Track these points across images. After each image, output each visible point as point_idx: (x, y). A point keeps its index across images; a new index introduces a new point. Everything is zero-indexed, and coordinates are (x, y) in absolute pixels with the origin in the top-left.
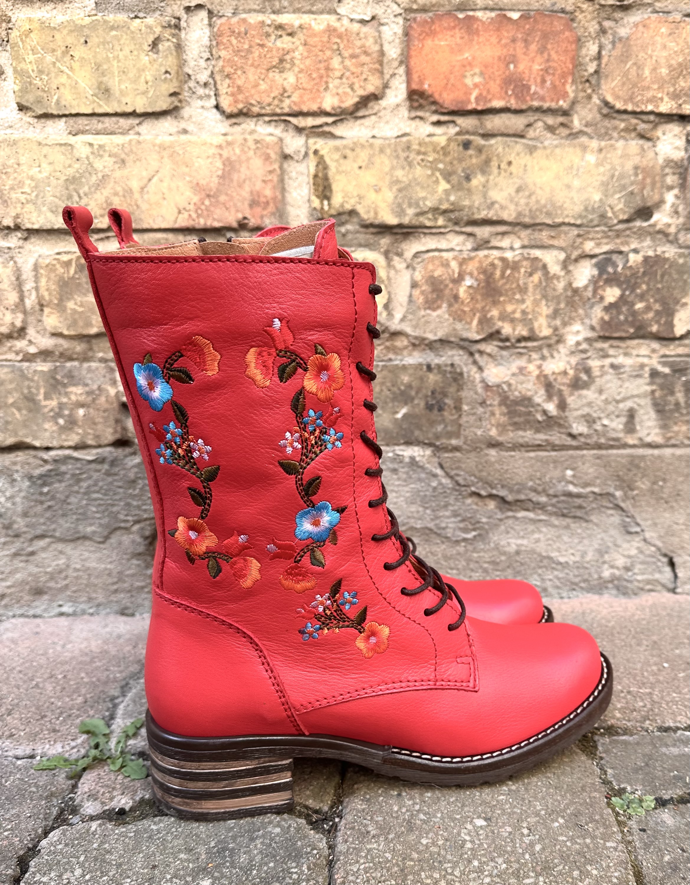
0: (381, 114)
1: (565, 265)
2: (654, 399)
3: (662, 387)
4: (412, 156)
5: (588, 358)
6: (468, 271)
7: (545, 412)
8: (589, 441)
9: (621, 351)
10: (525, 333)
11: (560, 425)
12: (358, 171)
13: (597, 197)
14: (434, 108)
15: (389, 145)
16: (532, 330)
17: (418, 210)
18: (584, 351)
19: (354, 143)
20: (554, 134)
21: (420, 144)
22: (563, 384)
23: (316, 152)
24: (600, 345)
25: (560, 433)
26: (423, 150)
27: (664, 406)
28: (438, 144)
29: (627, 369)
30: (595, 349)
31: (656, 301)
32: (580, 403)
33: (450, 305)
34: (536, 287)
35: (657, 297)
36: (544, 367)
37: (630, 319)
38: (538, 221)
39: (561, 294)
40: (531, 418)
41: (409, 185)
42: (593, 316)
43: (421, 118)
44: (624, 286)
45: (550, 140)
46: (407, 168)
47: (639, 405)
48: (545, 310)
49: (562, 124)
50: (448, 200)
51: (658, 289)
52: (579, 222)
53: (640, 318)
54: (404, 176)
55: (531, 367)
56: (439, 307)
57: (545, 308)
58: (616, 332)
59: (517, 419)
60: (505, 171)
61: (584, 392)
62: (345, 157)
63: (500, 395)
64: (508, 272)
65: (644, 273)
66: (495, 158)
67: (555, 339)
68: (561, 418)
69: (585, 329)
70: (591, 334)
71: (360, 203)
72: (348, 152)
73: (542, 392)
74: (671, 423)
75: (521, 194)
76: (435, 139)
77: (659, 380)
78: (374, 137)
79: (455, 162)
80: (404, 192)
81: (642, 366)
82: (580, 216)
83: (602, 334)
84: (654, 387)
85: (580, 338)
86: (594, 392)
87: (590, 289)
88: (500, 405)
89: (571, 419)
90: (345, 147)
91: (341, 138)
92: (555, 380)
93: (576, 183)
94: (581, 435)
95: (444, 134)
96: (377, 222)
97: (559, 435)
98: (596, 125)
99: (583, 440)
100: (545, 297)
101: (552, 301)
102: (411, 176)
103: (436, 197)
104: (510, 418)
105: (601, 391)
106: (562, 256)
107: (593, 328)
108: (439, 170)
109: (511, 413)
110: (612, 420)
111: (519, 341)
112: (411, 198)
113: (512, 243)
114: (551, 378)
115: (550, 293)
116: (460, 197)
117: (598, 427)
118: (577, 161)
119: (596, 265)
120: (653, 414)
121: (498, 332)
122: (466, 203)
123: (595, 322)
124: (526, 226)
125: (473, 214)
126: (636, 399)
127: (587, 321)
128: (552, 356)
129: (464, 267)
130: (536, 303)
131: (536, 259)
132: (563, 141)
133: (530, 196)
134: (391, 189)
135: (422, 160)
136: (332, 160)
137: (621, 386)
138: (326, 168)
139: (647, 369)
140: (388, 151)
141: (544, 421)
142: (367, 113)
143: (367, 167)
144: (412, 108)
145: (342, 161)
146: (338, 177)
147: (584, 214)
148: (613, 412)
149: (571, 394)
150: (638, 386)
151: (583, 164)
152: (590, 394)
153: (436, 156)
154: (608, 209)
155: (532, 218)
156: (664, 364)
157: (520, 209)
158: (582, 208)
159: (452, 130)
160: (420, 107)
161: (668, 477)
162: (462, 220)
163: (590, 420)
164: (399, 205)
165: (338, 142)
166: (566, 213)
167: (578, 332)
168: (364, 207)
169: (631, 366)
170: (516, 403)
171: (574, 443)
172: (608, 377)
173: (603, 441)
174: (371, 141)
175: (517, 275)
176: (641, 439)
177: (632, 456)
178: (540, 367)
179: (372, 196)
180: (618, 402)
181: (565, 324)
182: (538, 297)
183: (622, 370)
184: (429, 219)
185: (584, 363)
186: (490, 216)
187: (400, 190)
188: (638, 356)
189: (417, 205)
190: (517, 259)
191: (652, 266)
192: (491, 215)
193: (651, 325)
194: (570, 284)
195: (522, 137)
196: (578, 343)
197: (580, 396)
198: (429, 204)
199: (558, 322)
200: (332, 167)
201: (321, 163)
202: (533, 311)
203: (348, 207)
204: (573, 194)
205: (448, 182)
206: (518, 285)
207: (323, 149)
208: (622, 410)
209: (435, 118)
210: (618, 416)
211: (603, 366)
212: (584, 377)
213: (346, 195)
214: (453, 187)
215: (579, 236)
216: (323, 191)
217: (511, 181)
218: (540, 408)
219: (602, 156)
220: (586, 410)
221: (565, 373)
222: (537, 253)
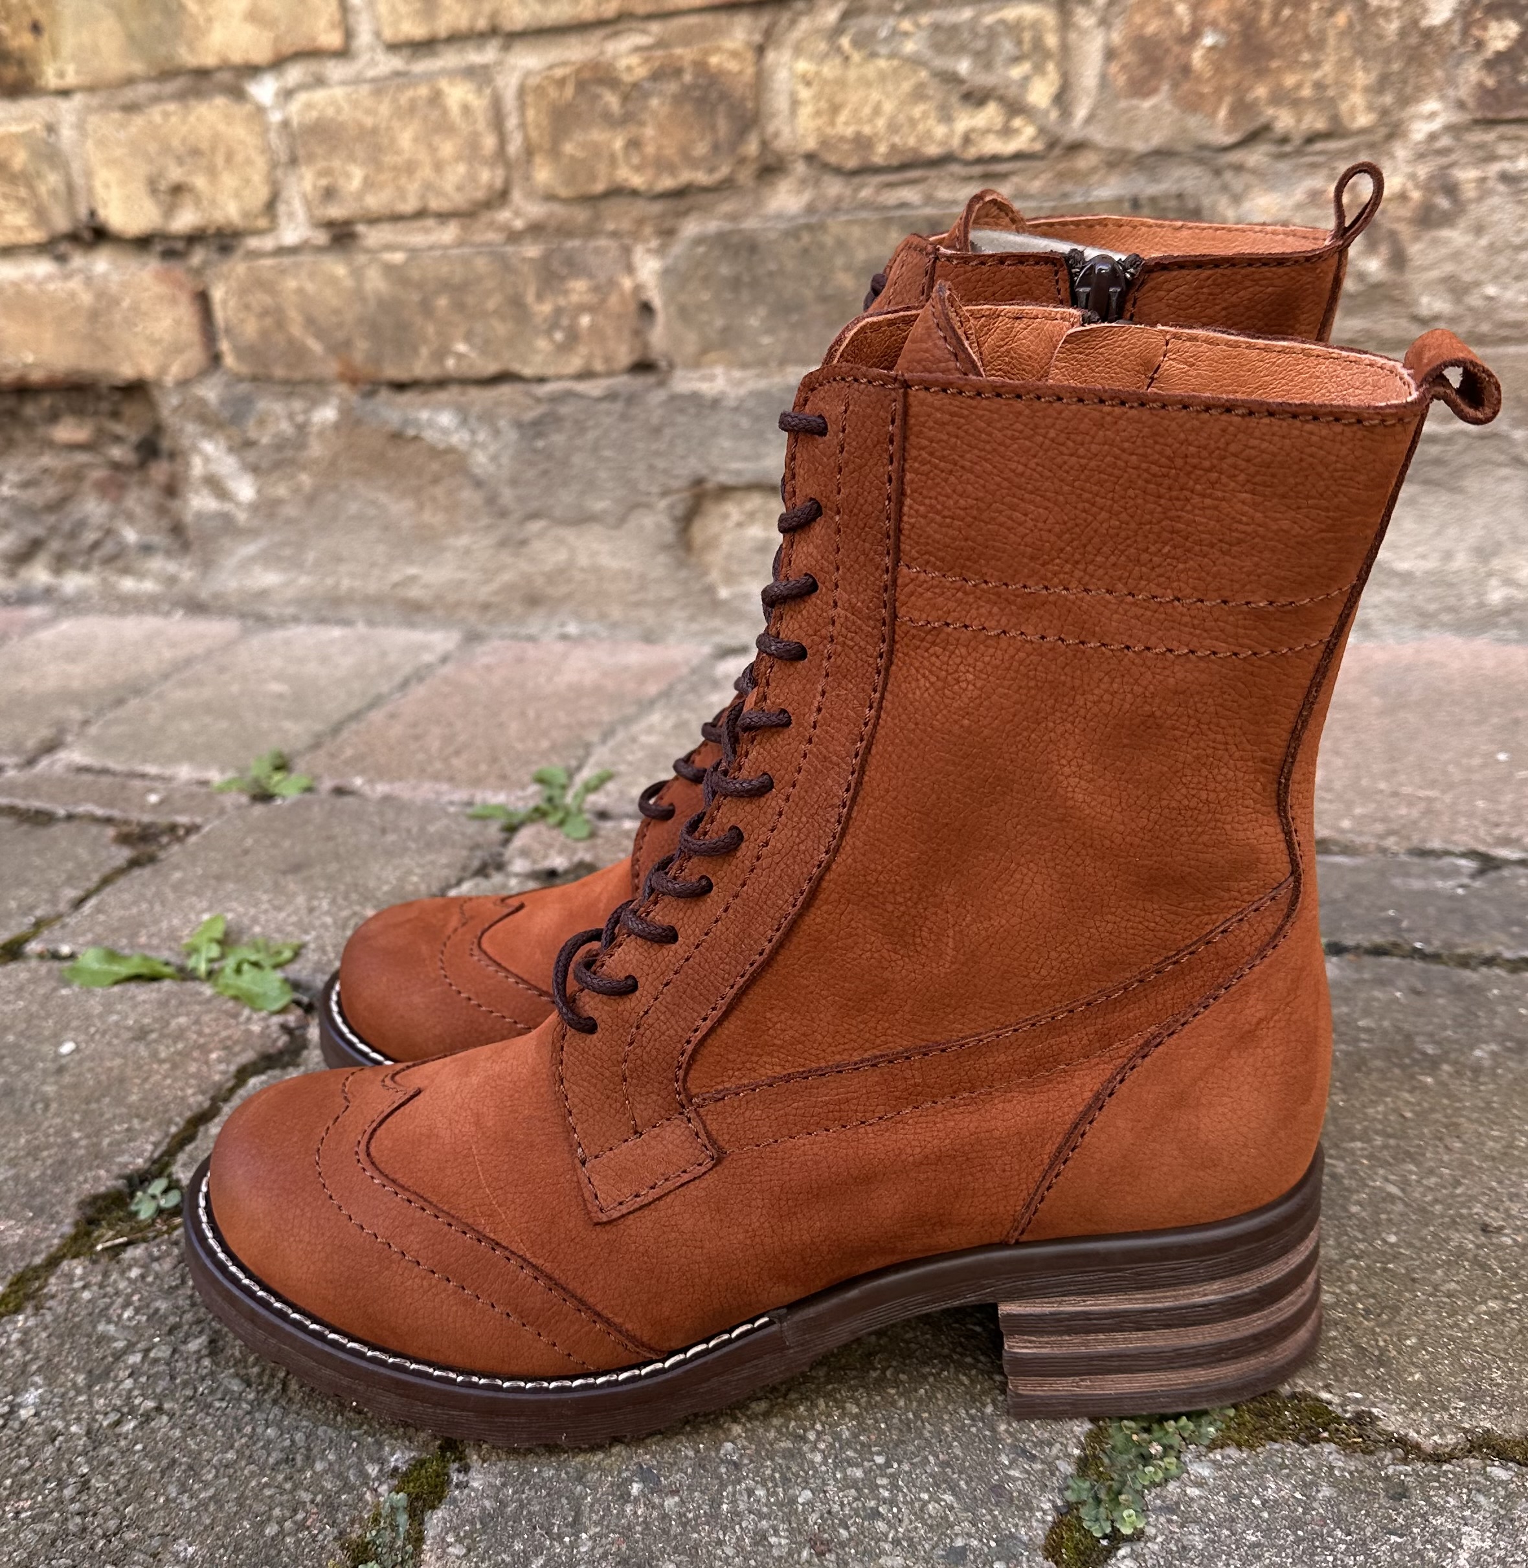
5: (1452, 165)
6: (1208, 18)
7: (1361, 277)
8: (1455, 329)
10: (1321, 125)
11: (1394, 300)
16: (1335, 118)
18: (1443, 152)
22: (1401, 217)
24: (1477, 136)
25: (1394, 315)
30: (1468, 145)
32: (1433, 255)
33: (1175, 86)
34: (1342, 34)
39: (1394, 44)
42: (1461, 81)
48: (1361, 78)
56: (1154, 91)
57: (1361, 74)
58: (1509, 109)
61: (1445, 233)
64: (1286, 13)
67: (1382, 132)
68: (1395, 285)
69: (1446, 109)
70: (1456, 118)
83: (1481, 115)
85: (1436, 125)
86: (1467, 231)
87: (1456, 28)
89: (1417, 288)
94: (1438, 317)
97: (1391, 320)
100: (1362, 53)
101: (1374, 59)
105: (1479, 229)
107: (1461, 105)
110: (1504, 287)
111: (1309, 141)
115: (1372, 44)
117: (1474, 300)
121: (1266, 128)
123: (1464, 92)
127: (1451, 92)
129: (1201, 12)
130: (1344, 66)
141: (1361, 293)
148: (1507, 271)
149: (1417, 238)
152: (1456, 236)
163: (1456, 288)
167: (1432, 115)
172: (1495, 200)
173: (1485, 328)
175: (1302, 15)
181: (1404, 101)
182: (1347, 54)
185: (1446, 176)
194: (1415, 22)
196: (1433, 137)
197: (1435, 242)
199: (1388, 99)
202: (1338, 82)
206: (1307, 37)
211: (1483, 180)
218: (1353, 269)
220: (1449, 268)
221: (1404, 194)
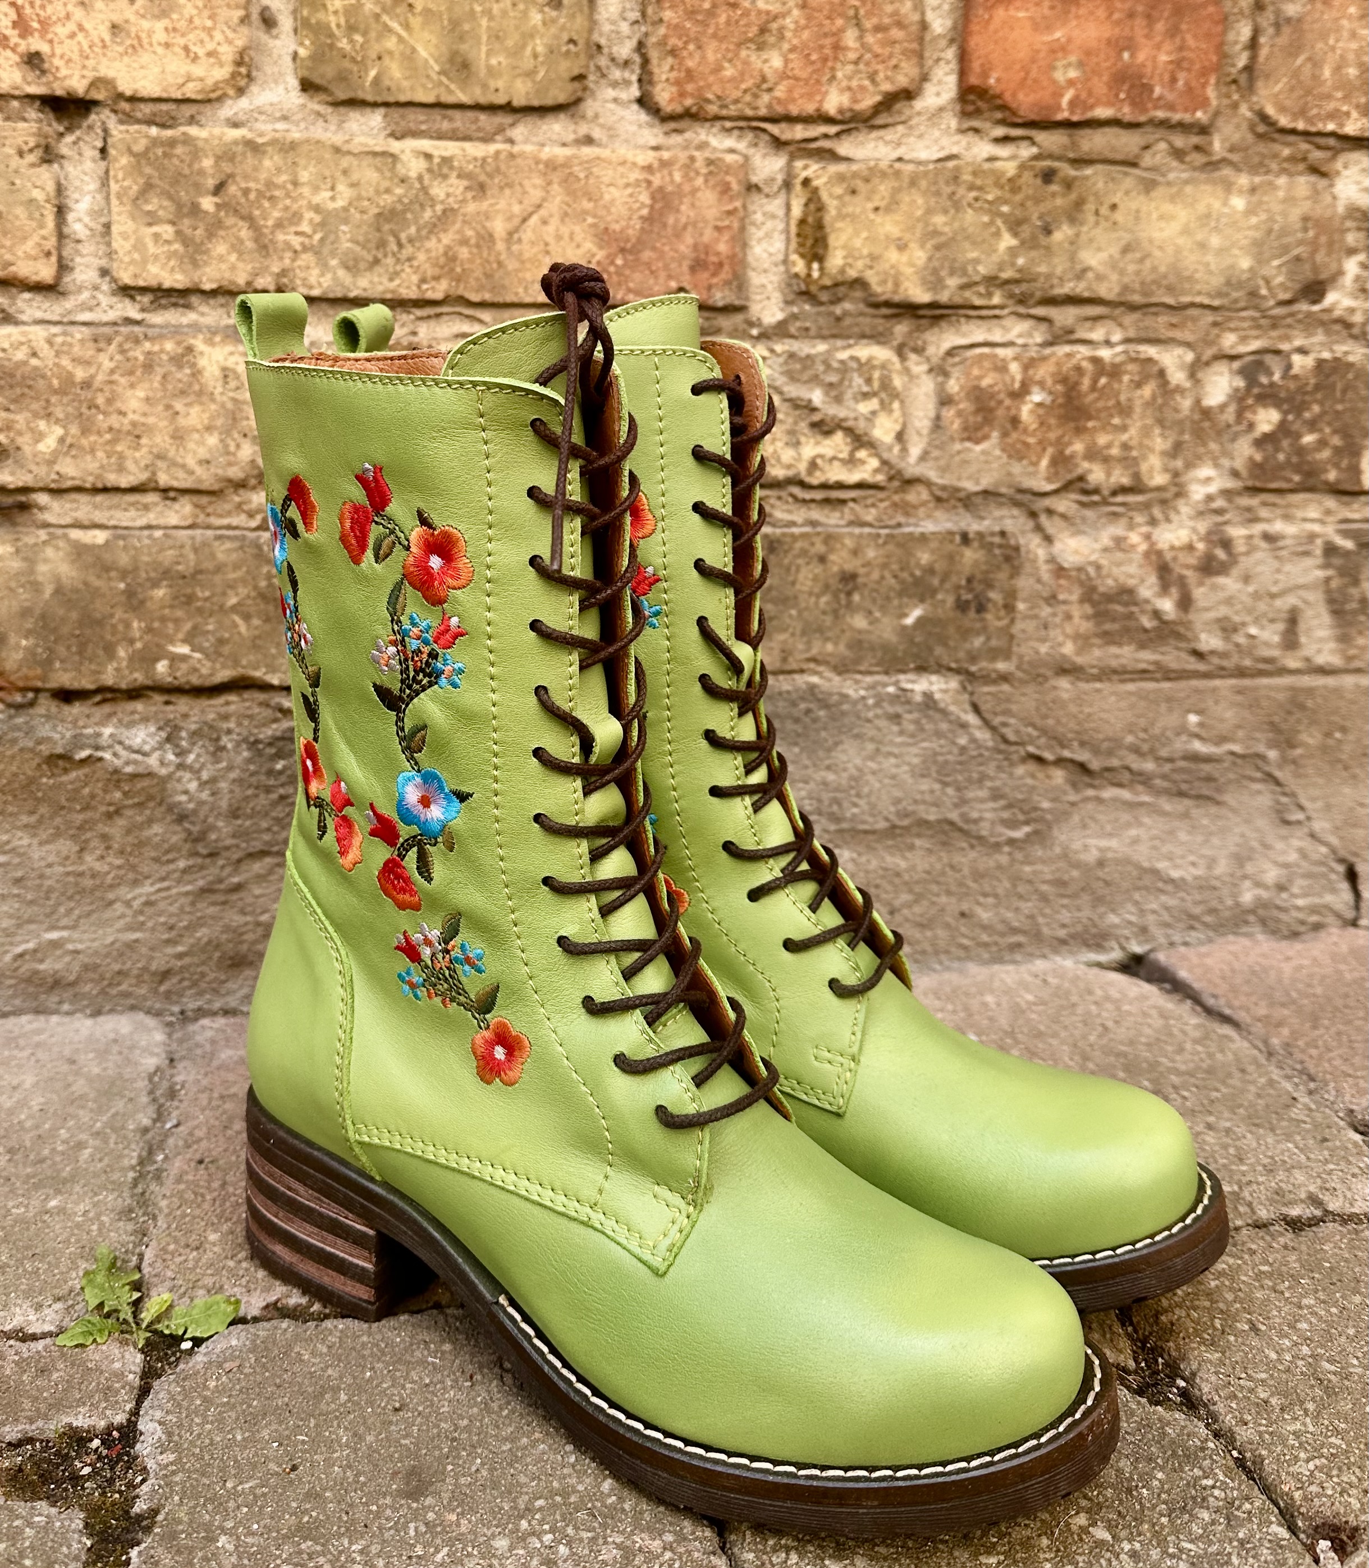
0: (913, 122)
1: (1193, 371)
2: (1328, 592)
3: (1342, 572)
4: (961, 191)
5: (1226, 523)
6: (1037, 378)
7: (1157, 614)
8: (1225, 663)
9: (1279, 512)
10: (1125, 480)
11: (1179, 636)
12: (872, 216)
13: (1245, 263)
14: (999, 115)
15: (926, 174)
16: (1136, 475)
17: (964, 280)
18: (1219, 512)
19: (870, 169)
20: (1182, 162)
21: (975, 174)
22: (1187, 567)
23: (806, 182)
24: (1245, 501)
25: (1178, 649)
26: (979, 182)
27: (1344, 603)
28: (1003, 173)
29: (1288, 542)
30: (1238, 508)
31: (1335, 432)
32: (1213, 598)
33: (1005, 434)
34: (1147, 404)
35: (1337, 424)
36: (1154, 537)
37: (1295, 459)
38: (1154, 300)
39: (1186, 418)
40: (1132, 624)
41: (953, 239)
42: (1236, 453)
43: (976, 131)
44: (1285, 407)
45: (1177, 172)
46: (952, 211)
47: (1306, 602)
48: (1160, 443)
49: (1197, 148)
50: (1013, 264)
51: (1337, 412)
52: (1216, 303)
53: (1309, 458)
54: (946, 224)
55: (1134, 538)
56: (986, 437)
57: (1159, 440)
58: (1271, 481)
59: (1108, 626)
60: (1107, 219)
61: (1221, 580)
62: (854, 192)
63: (1081, 583)
64: (1103, 381)
65: (1317, 387)
66: (1091, 198)
67: (1173, 490)
68: (1181, 623)
69: (1221, 475)
70: (1230, 484)
71: (871, 267)
72: (859, 184)
73: (1153, 579)
74: (1353, 632)
75: (1130, 256)
76: (998, 164)
77: (1337, 561)
78: (900, 159)
79: (1029, 204)
80: (945, 252)
81: (1312, 537)
82: (1220, 294)
83: (1250, 483)
84: (1330, 572)
85: (1213, 489)
86: (1238, 579)
87: (1232, 409)
88: (1082, 601)
89: (1198, 626)
90: (855, 175)
91: (847, 159)
92: (1175, 559)
93: (1215, 241)
94: (1212, 652)
95: (1013, 157)
96: (897, 298)
97: (1176, 653)
98: (1246, 149)
99: (1216, 660)
100: (1161, 422)
101: (1170, 428)
102: (956, 225)
103: (995, 258)
104: (1098, 624)
105: (1246, 579)
106: (1190, 357)
107: (1235, 474)
108: (1001, 215)
109: (1100, 616)
110: (1262, 628)
111: (1114, 493)
112: (954, 260)
113: (1108, 333)
114: (1168, 556)
115: (1170, 415)
116: (1033, 260)
117: (1241, 640)
118: (1217, 205)
119: (1242, 372)
120: (1326, 618)
121: (1082, 479)
122: (1043, 269)
123: (1239, 464)
124: (1133, 308)
125: (1052, 287)
126: (1303, 593)
127: (1226, 462)
128: (1168, 520)
129: (1031, 372)
130: (1146, 432)
131: (1150, 360)
132: (1196, 174)
133: (1142, 260)
134: (922, 246)
135: (976, 199)
136: (831, 195)
137: (1278, 571)
138: (821, 208)
139: (1319, 542)
140: (924, 184)
141: (1155, 629)
142: (890, 120)
143: (888, 210)
144: (965, 114)
145: (847, 198)
146: (839, 225)
147: (1225, 289)
148: (1265, 614)
149: (1201, 584)
150: (1306, 571)
151: (1226, 210)
152: (1229, 583)
153: (999, 193)
154: (1261, 283)
155: (1145, 294)
156: (1345, 534)
157: (1126, 280)
158: (1222, 280)
159: (1026, 151)
160: (977, 113)
161: (1348, 724)
162: (1032, 295)
163: (1228, 628)
164: (935, 272)
165: (842, 167)
166: (1198, 287)
167: (1209, 480)
168: (878, 273)
169: (1294, 537)
170: (1109, 598)
171: (1201, 667)
172: (1259, 555)
173: (1247, 662)
174: (897, 165)
175: (1116, 386)
176: (1307, 660)
177: (1292, 689)
178: (1148, 537)
179: (893, 256)
180: (1273, 596)
181: (1189, 466)
182: (1149, 422)
183: (1280, 544)
184: (980, 295)
185: (1222, 532)
186: (1078, 290)
187: (938, 248)
188: (1305, 520)
189: (964, 273)
190: (1118, 360)
191: (1328, 376)
192: (1080, 288)
193: (1326, 471)
194: (1199, 402)
195: (1134, 165)
196: (1210, 499)
197: (1214, 587)
198: (982, 269)
199: (1179, 464)
200: (832, 206)
201: (814, 202)
202: (1141, 445)
203: (852, 274)
204: (1210, 258)
205: (1015, 234)
206: (1119, 403)
207: (818, 177)
208: (1279, 611)
209: (1000, 131)
210: (1272, 621)
211: (1250, 537)
212: (1221, 554)
213: (851, 254)
214: (1023, 243)
215: (1215, 324)
216: (813, 246)
217: (1115, 235)
218: (1149, 607)
219: (1255, 199)
220: (1223, 611)
221: (1190, 547)
222: (1151, 351)
